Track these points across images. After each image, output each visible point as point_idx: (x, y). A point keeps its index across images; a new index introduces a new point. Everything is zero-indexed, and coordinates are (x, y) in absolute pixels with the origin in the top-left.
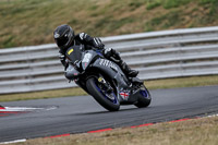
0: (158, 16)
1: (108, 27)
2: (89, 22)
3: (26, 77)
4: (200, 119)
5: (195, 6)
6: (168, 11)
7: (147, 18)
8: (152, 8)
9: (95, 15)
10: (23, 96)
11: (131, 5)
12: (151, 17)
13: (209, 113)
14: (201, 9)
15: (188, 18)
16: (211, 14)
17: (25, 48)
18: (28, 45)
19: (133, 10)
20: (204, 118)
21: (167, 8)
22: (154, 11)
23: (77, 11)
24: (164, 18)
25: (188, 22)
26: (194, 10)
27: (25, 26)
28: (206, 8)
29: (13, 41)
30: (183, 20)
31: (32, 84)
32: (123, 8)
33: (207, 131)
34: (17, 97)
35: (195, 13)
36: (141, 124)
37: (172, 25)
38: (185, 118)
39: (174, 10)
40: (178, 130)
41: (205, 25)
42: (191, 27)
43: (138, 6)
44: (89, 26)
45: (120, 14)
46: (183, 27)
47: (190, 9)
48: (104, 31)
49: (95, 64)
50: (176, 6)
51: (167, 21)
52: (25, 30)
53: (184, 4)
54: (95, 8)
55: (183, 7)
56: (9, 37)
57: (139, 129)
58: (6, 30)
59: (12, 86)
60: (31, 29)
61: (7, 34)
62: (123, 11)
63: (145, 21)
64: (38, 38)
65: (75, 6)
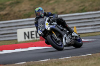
3: (92, 26)
10: (91, 34)
17: (91, 13)
18: (92, 11)
27: (91, 2)
29: (85, 9)
31: (94, 28)
34: (87, 35)
52: (91, 4)
56: (83, 7)
58: (82, 4)
59: (85, 29)
60: (94, 4)
61: (82, 6)
64: (97, 8)
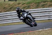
0: (25, 6)
1: (13, 9)
2: (8, 8)
4: (35, 31)
5: (34, 4)
6: (27, 5)
7: (22, 7)
8: (23, 4)
9: (10, 6)
11: (18, 4)
12: (23, 7)
13: (37, 30)
14: (35, 4)
15: (32, 7)
16: (37, 6)
19: (19, 5)
20: (36, 31)
21: (27, 4)
22: (24, 5)
23: (5, 5)
24: (26, 7)
25: (32, 8)
26: (33, 5)
28: (36, 4)
30: (31, 7)
32: (16, 4)
33: (36, 34)
35: (33, 6)
36: (21, 32)
37: (28, 8)
38: (31, 31)
39: (28, 5)
40: (30, 34)
41: (36, 8)
42: (32, 9)
43: (20, 4)
44: (8, 9)
45: (15, 6)
46: (30, 9)
47: (32, 5)
48: (12, 10)
49: (27, 16)
50: (29, 4)
51: (27, 7)
53: (31, 3)
54: (10, 4)
55: (31, 4)
57: (20, 33)
62: (16, 5)
63: (21, 8)
65: (5, 4)
